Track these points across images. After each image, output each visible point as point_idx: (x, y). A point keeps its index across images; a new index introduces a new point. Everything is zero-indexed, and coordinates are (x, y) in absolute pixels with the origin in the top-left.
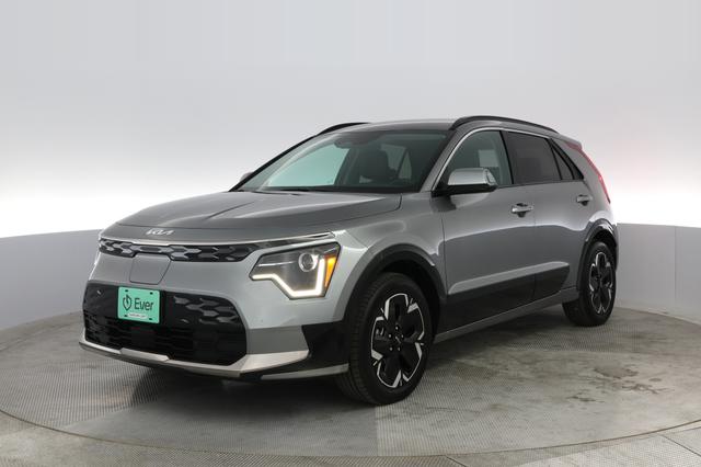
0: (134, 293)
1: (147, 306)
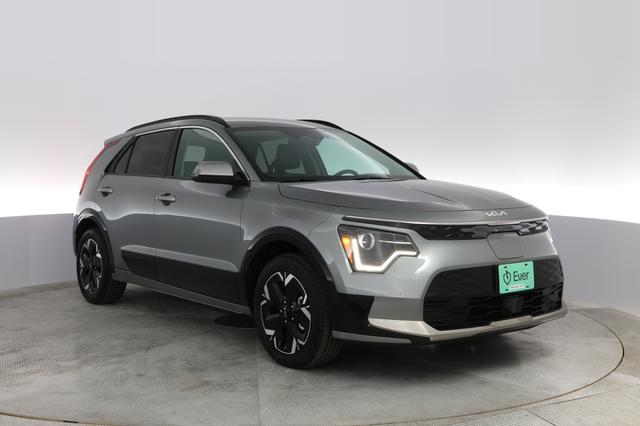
0: (512, 268)
1: (524, 276)
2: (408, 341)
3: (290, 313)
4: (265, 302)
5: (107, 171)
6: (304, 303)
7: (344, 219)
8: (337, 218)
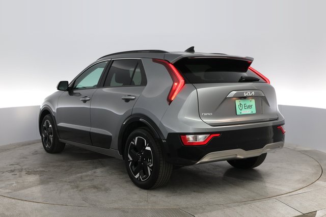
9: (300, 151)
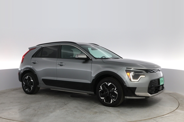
0: (161, 79)
2: (145, 98)
3: (110, 93)
4: (101, 90)
5: (33, 57)
6: (115, 90)
7: (127, 68)
8: (125, 68)
9: (167, 93)
